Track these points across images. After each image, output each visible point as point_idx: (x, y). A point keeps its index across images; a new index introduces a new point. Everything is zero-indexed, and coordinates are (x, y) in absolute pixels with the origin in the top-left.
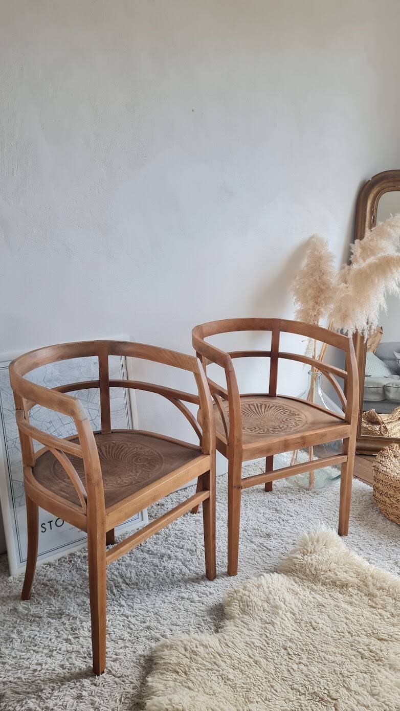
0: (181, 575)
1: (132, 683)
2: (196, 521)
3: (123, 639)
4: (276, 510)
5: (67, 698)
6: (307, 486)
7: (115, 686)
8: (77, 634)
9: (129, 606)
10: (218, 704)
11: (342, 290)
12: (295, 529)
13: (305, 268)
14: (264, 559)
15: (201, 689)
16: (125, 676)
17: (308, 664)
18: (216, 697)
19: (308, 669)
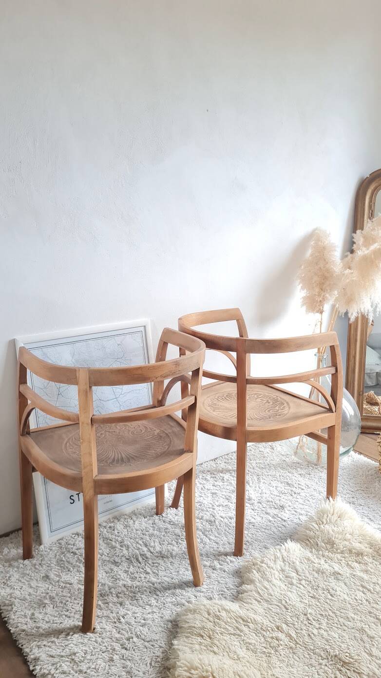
0: (202, 544)
1: (161, 647)
2: (213, 494)
3: (150, 605)
4: (288, 484)
5: (99, 662)
6: (315, 461)
7: (145, 650)
8: (106, 600)
9: (154, 573)
10: (243, 669)
11: (347, 275)
12: (307, 502)
13: (310, 258)
14: (280, 529)
15: (225, 654)
16: (154, 640)
17: (328, 629)
18: (240, 661)
19: (328, 634)
